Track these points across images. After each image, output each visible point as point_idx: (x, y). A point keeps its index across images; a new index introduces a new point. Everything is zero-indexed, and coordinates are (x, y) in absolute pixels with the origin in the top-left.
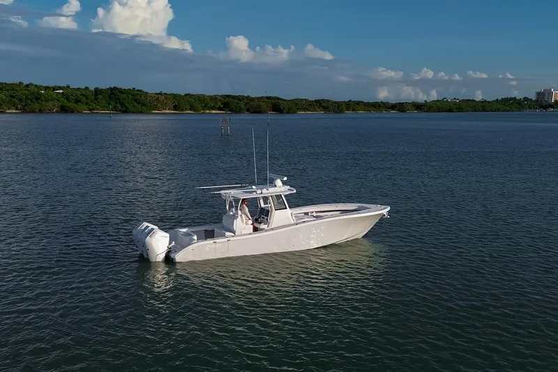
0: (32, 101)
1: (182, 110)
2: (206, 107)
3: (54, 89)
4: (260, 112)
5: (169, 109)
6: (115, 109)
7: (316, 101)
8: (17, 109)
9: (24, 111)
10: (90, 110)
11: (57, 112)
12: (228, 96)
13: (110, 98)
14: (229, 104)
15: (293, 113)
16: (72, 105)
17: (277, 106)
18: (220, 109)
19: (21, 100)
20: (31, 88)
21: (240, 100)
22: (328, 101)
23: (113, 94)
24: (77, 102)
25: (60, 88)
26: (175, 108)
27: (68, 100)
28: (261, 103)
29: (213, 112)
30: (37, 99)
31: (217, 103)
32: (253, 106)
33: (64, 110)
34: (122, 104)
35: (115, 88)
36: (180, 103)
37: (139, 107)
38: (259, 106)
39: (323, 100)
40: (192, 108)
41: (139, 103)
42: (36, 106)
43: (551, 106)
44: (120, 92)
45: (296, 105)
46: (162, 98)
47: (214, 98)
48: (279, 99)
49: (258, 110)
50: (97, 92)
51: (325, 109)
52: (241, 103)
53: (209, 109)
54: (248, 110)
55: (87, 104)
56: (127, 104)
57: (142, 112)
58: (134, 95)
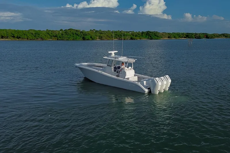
0: (122, 36)
1: (171, 38)
2: (180, 37)
3: (129, 32)
5: (166, 38)
6: (148, 38)
7: (222, 34)
8: (117, 39)
9: (119, 39)
10: (140, 39)
11: (129, 39)
12: (188, 33)
13: (147, 35)
14: (188, 36)
15: (213, 38)
16: (134, 37)
17: (207, 36)
18: (185, 37)
19: (118, 36)
20: (122, 32)
21: (192, 34)
22: (227, 34)
23: (148, 33)
24: (136, 36)
25: (131, 32)
26: (169, 37)
27: (133, 36)
28: (200, 35)
31: (184, 35)
33: (132, 39)
34: (150, 36)
35: (148, 31)
36: (171, 36)
37: (156, 37)
38: (200, 36)
39: (225, 34)
40: (175, 37)
41: (156, 36)
44: (150, 32)
45: (214, 35)
46: (164, 34)
49: (199, 38)
50: (143, 33)
51: (226, 36)
52: (193, 35)
53: (181, 37)
54: (195, 38)
55: (139, 36)
56: (152, 37)
57: (157, 39)
58: (155, 33)
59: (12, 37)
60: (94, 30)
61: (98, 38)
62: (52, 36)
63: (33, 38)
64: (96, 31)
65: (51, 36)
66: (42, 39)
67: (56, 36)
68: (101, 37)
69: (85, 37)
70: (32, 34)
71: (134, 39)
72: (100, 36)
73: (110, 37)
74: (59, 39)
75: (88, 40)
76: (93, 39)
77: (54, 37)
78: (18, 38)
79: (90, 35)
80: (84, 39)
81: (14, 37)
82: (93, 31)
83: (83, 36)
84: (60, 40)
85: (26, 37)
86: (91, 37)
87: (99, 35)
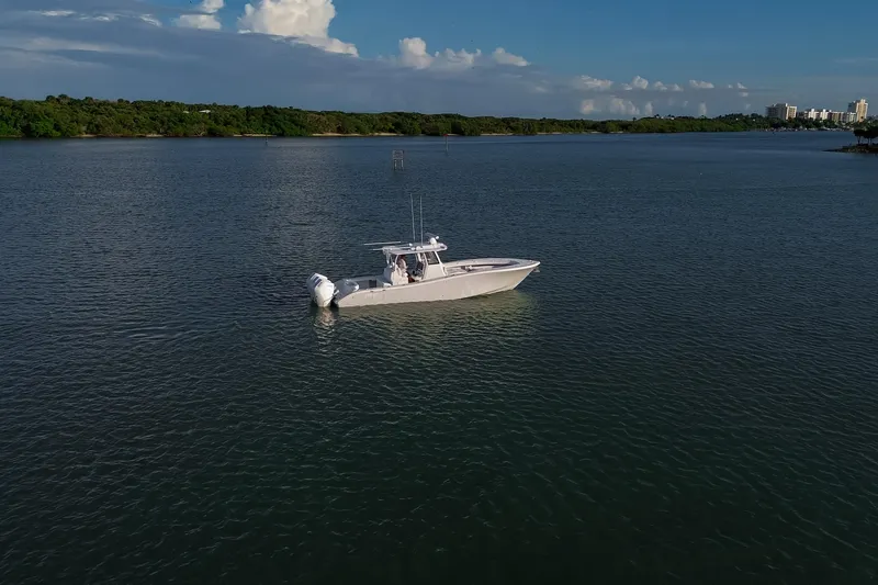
0: (175, 124)
1: (347, 132)
2: (374, 129)
3: (200, 107)
4: (437, 135)
5: (332, 131)
6: (270, 131)
8: (159, 133)
9: (166, 135)
10: (241, 133)
11: (204, 136)
12: (399, 114)
13: (265, 120)
14: (402, 124)
15: (476, 135)
16: (221, 128)
17: (458, 126)
18: (391, 131)
19: (162, 123)
20: (174, 107)
21: (414, 118)
22: (517, 120)
23: (267, 114)
24: (226, 124)
25: (207, 107)
26: (339, 130)
27: (216, 121)
28: (439, 123)
29: (383, 134)
30: (181, 121)
31: (387, 124)
32: (430, 126)
33: (212, 134)
34: (278, 126)
35: (269, 107)
36: (344, 123)
37: (297, 130)
38: (437, 128)
39: (512, 119)
40: (358, 130)
41: (297, 125)
42: (180, 129)
43: (784, 125)
44: (276, 112)
45: (480, 124)
46: (324, 118)
47: (383, 117)
48: (460, 117)
49: (435, 133)
50: (249, 111)
51: (513, 129)
52: (416, 125)
53: (378, 131)
54: (423, 132)
55: (238, 126)
56: (283, 126)
57: (300, 135)
58: (291, 116)
60: (63, 97)
61: (84, 128)
64: (73, 103)
68: (97, 126)
69: (33, 125)
71: (221, 136)
72: (90, 123)
73: (130, 128)
75: (46, 136)
76: (66, 136)
79: (52, 120)
80: (29, 134)
82: (58, 100)
83: (24, 123)
86: (57, 127)
87: (88, 118)
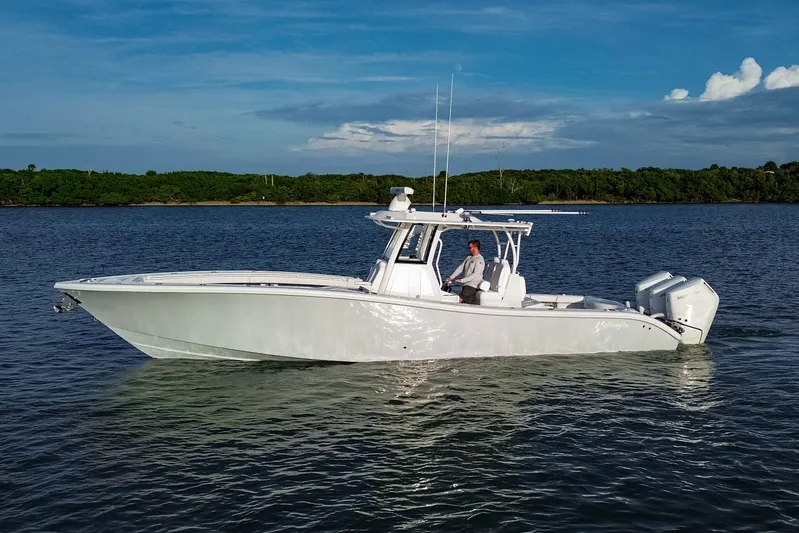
59: (610, 192)
62: (742, 188)
63: (679, 197)
65: (738, 188)
66: (707, 199)
67: (757, 189)
70: (673, 180)
74: (770, 197)
77: (751, 189)
78: (629, 195)
81: (615, 192)
84: (771, 201)
85: (653, 193)
